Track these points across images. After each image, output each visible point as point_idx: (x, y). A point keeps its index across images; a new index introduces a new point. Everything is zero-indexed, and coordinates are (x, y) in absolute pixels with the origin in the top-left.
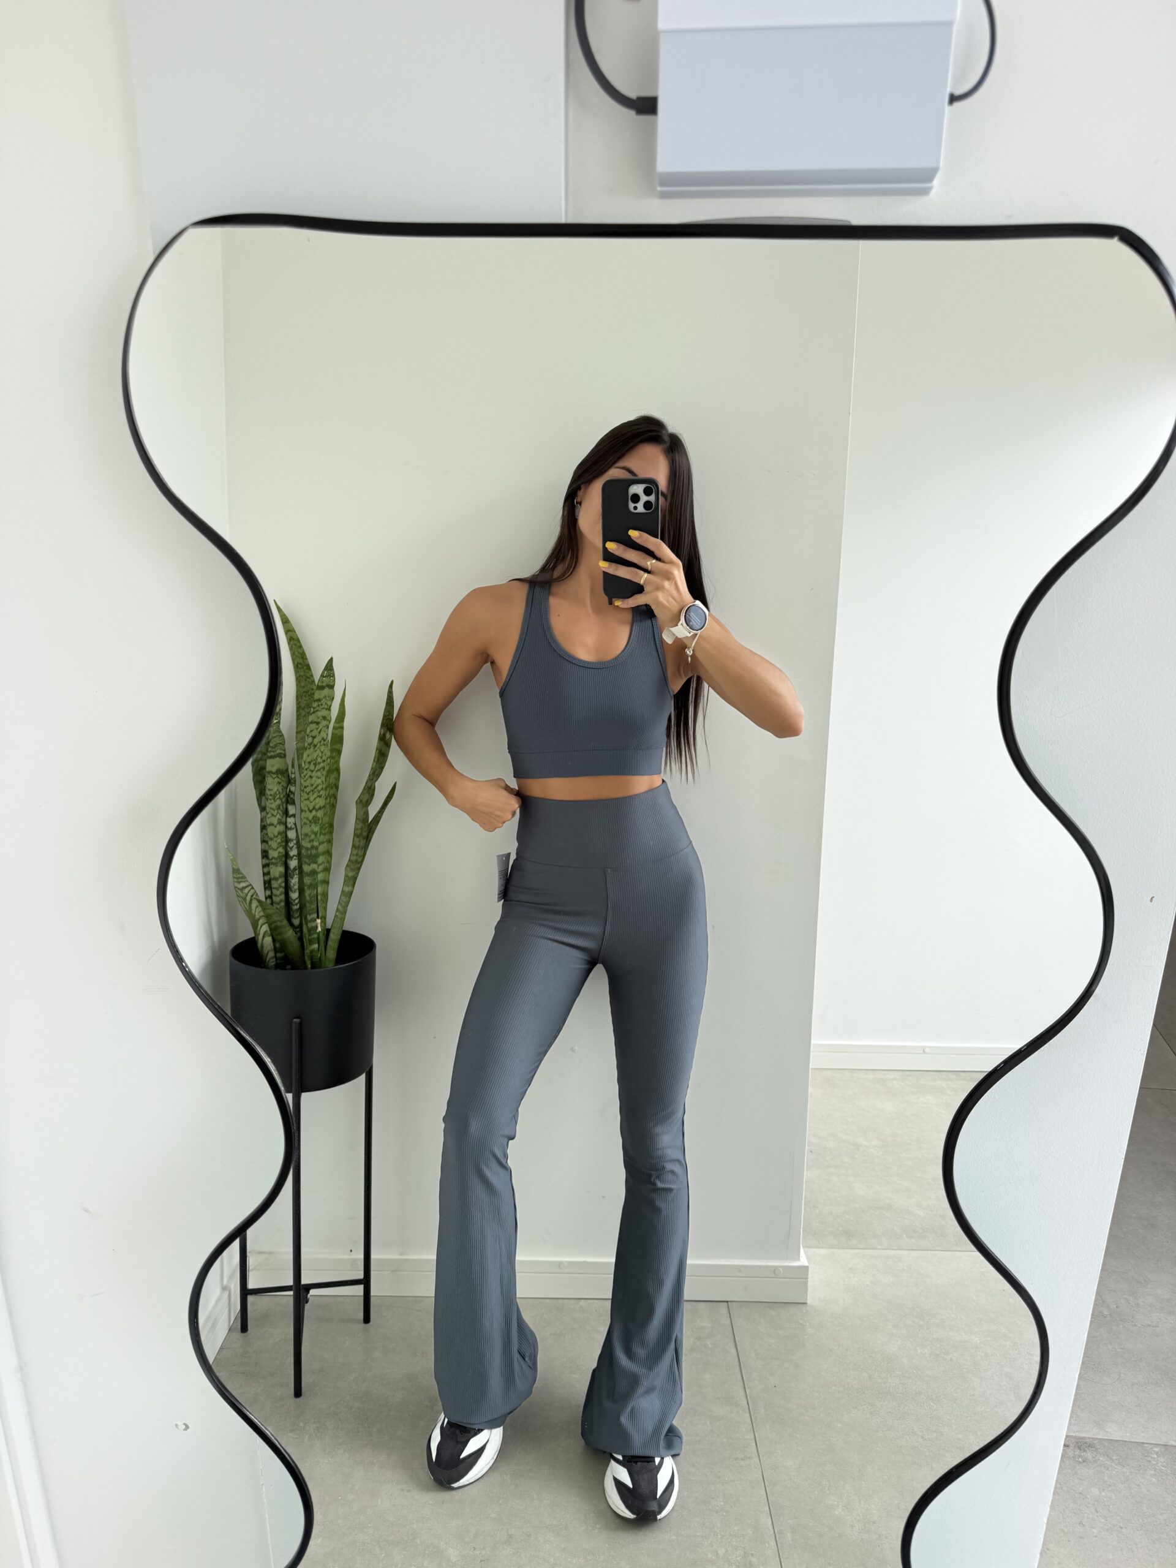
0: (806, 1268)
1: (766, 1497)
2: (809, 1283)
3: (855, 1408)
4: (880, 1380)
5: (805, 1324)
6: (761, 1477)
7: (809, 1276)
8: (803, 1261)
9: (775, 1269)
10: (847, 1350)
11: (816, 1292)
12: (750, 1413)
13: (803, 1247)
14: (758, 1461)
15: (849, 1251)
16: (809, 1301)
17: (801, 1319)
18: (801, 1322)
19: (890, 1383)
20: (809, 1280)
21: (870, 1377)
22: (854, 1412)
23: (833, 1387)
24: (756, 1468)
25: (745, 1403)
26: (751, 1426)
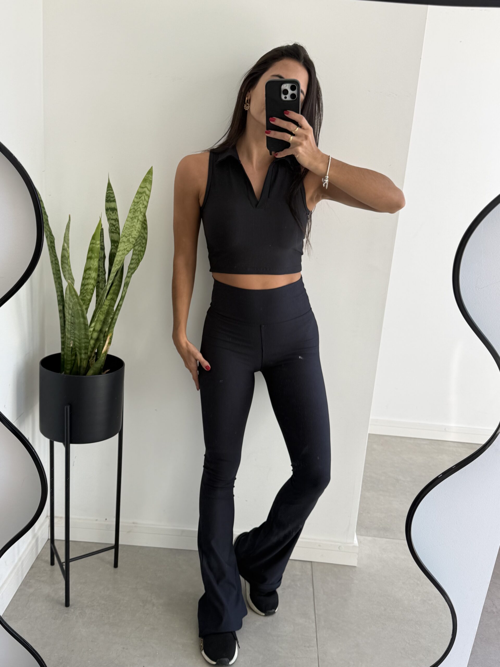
5: (353, 578)
6: (317, 657)
8: (355, 543)
10: (375, 594)
14: (317, 649)
18: (351, 576)
24: (315, 652)
25: (314, 617)
26: (316, 630)
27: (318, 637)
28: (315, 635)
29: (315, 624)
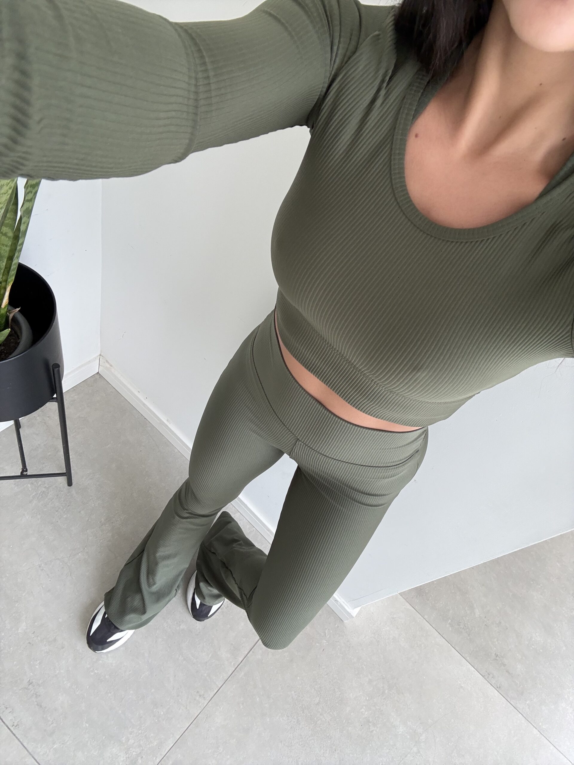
1: (185, 729)
25: (241, 659)
26: (227, 678)
27: (221, 689)
28: (220, 686)
29: (234, 669)
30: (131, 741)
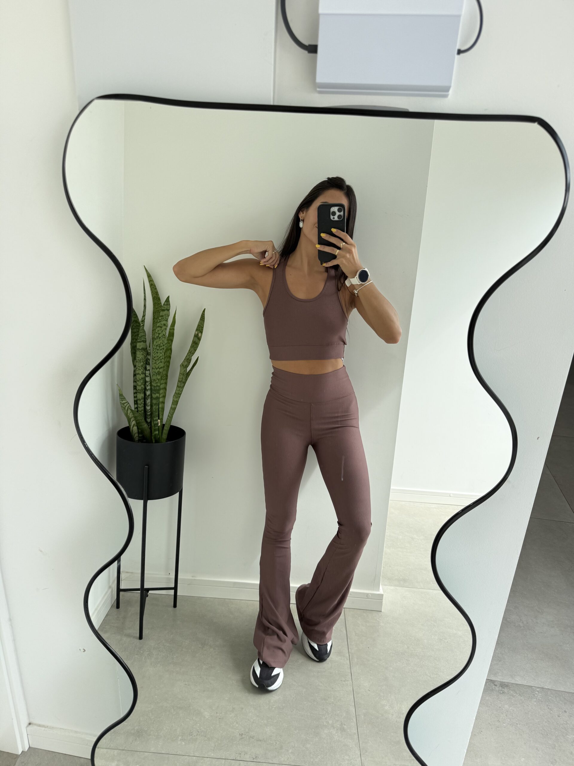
0: (382, 595)
1: (353, 699)
2: (383, 602)
3: (400, 661)
4: (412, 649)
5: (379, 621)
6: (352, 689)
7: (383, 599)
8: (381, 592)
9: (367, 595)
10: (398, 635)
11: (386, 607)
12: (350, 660)
13: (382, 585)
14: (351, 682)
15: (404, 588)
16: (383, 611)
17: (378, 619)
18: (378, 620)
19: (417, 651)
20: (383, 600)
21: (408, 648)
22: (398, 663)
23: (390, 651)
24: (350, 685)
25: (348, 655)
26: (350, 666)
27: (352, 672)
30: (330, 722)
